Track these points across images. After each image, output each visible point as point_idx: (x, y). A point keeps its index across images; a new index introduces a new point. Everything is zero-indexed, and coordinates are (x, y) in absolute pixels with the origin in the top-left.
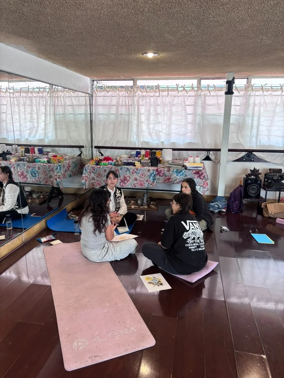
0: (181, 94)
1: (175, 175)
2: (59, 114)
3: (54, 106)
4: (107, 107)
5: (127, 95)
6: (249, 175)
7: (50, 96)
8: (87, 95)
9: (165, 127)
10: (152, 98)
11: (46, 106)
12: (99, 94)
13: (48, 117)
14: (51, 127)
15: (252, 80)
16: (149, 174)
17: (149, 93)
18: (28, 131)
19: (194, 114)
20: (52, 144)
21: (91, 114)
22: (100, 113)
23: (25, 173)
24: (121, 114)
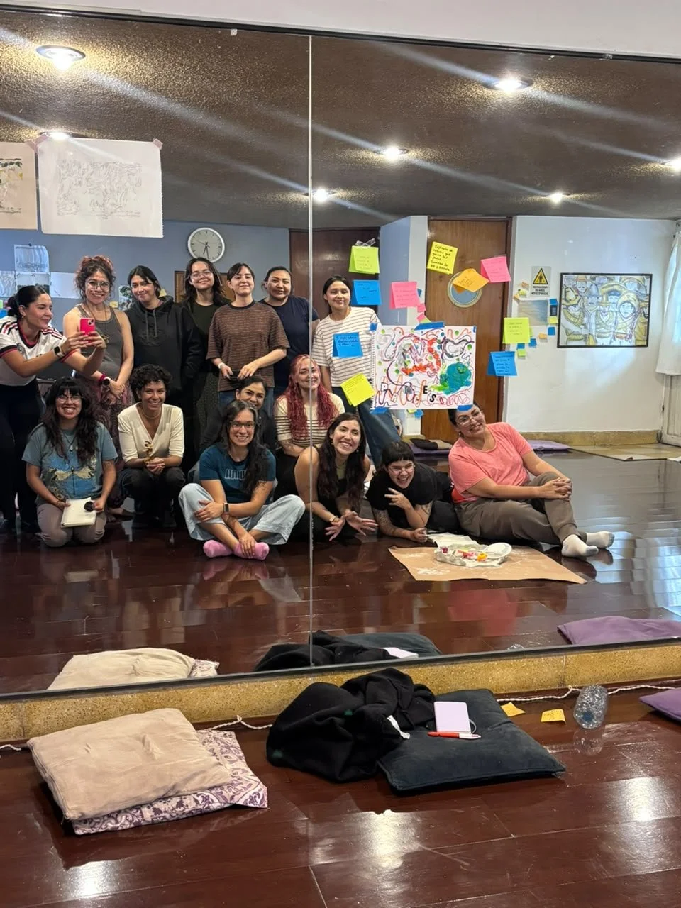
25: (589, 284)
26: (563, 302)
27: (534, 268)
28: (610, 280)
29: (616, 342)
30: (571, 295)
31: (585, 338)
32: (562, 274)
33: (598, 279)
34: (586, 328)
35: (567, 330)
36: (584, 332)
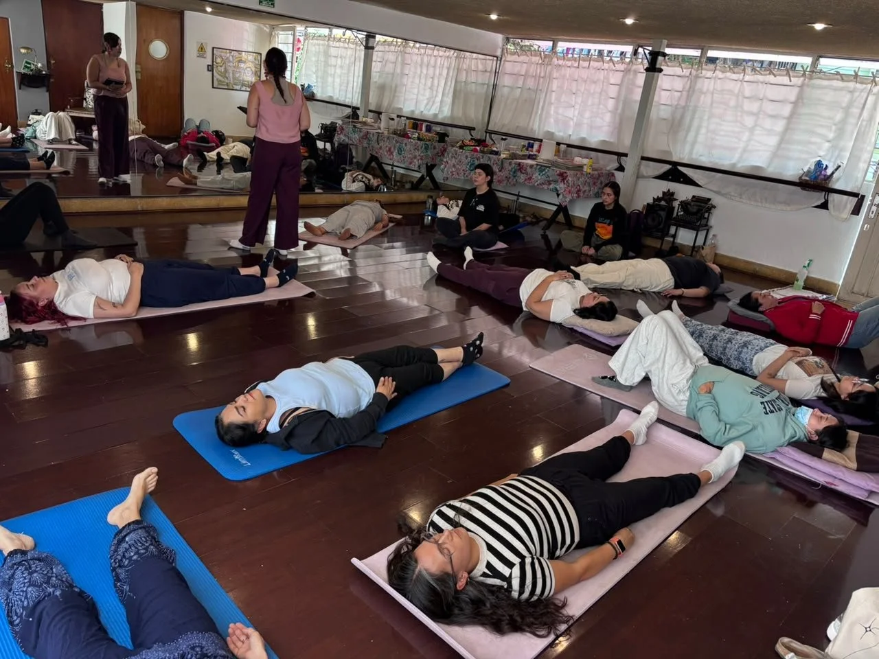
0: (606, 65)
1: (537, 174)
2: (461, 82)
3: (458, 69)
4: (514, 76)
5: (540, 62)
6: (659, 199)
7: (456, 57)
8: (495, 58)
9: (576, 113)
10: (569, 69)
11: (448, 69)
12: (509, 58)
13: (449, 83)
14: (449, 100)
15: (709, 51)
16: (510, 168)
17: (567, 62)
18: (425, 102)
19: (617, 99)
20: (446, 122)
21: (495, 86)
22: (506, 84)
23: (392, 149)
24: (529, 89)
25: (228, 55)
26: (214, 63)
27: (198, 42)
28: (240, 54)
29: (244, 88)
30: (219, 60)
31: (227, 84)
32: (213, 48)
33: (233, 52)
34: (227, 78)
35: (217, 79)
36: (226, 81)
